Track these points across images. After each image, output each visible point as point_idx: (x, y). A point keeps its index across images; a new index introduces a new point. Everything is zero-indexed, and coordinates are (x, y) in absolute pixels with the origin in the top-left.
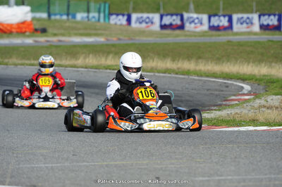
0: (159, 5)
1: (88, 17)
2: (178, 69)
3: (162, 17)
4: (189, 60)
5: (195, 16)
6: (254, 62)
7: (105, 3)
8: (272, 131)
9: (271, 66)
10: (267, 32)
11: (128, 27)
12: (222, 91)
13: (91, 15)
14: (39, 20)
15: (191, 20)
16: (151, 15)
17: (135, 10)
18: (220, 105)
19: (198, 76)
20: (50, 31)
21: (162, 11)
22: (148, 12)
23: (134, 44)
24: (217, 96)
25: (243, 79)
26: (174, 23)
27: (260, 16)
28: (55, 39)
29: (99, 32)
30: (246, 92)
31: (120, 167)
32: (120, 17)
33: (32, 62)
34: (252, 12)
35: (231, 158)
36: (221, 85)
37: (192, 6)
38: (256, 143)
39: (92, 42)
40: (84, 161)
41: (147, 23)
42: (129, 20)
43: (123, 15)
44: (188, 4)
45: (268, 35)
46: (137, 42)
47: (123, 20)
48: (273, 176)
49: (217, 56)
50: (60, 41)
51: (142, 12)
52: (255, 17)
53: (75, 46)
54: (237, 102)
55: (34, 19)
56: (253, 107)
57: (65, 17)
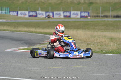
1: (1, 12)
2: (29, 31)
3: (29, 12)
5: (41, 12)
10: (66, 18)
11: (17, 16)
16: (25, 12)
17: (20, 10)
18: (41, 44)
21: (29, 11)
22: (25, 11)
26: (33, 15)
27: (63, 12)
32: (14, 12)
37: (40, 9)
41: (24, 15)
42: (17, 14)
47: (15, 14)
49: (45, 26)
51: (22, 10)
54: (47, 42)
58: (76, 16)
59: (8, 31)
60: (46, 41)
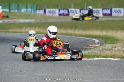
0: (58, 5)
1: (27, 11)
2: (67, 33)
3: (59, 10)
4: (71, 29)
5: (74, 10)
6: (100, 30)
7: (34, 4)
8: (108, 60)
9: (107, 32)
10: (106, 16)
12: (86, 42)
13: (28, 10)
14: (5, 12)
15: (72, 12)
16: (54, 10)
17: (48, 8)
18: (85, 49)
19: (75, 36)
20: (10, 17)
21: (59, 8)
22: (53, 8)
23: (47, 22)
24: (84, 44)
25: (95, 37)
26: (65, 13)
27: (102, 10)
28: (12, 21)
29: (32, 17)
30: (96, 43)
31: (41, 76)
32: (41, 11)
33: (2, 31)
34: (99, 8)
35: (90, 72)
36: (85, 40)
37: (72, 6)
38: (101, 65)
39: (29, 22)
40: (25, 74)
41: (53, 13)
42: (45, 12)
43: (42, 10)
44: (71, 5)
45: (106, 18)
46: (48, 21)
48: (108, 80)
49: (84, 27)
50: (14, 21)
51: (50, 8)
52: (100, 10)
53: (21, 23)
54: (92, 47)
55: (3, 12)
56: (100, 50)
57: (16, 11)
58: (118, 14)
59: (41, 34)
60: (91, 45)
